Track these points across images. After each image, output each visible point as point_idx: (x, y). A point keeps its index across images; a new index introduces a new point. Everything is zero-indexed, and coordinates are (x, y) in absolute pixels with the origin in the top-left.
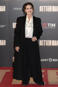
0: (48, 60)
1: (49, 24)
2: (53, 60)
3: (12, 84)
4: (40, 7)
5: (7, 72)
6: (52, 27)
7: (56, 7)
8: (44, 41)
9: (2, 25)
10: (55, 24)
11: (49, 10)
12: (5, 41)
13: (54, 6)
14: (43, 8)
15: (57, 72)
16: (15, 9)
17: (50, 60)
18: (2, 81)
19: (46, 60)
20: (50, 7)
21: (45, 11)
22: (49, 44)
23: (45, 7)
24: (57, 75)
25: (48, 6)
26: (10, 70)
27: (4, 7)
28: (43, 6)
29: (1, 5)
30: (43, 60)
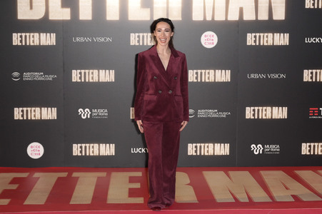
3: (71, 203)
4: (132, 35)
5: (59, 179)
9: (49, 75)
11: (150, 42)
12: (55, 110)
14: (139, 37)
16: (78, 39)
18: (48, 197)
19: (146, 150)
21: (141, 44)
23: (141, 35)
25: (149, 34)
26: (67, 173)
27: (54, 36)
28: (137, 34)
29: (46, 31)
30: (138, 150)
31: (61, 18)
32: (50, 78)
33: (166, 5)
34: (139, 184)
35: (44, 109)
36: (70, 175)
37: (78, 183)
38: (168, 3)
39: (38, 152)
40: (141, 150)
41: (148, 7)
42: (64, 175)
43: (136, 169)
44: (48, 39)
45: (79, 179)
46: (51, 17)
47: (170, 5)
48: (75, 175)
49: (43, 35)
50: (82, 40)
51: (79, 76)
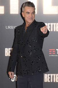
21: (52, 31)
25: (57, 24)
50: (12, 27)
51: (10, 52)
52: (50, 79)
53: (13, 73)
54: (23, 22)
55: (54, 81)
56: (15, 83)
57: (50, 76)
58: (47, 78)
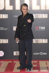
0: (40, 54)
1: (40, 27)
2: (43, 54)
3: (13, 71)
5: (9, 63)
6: (42, 29)
7: (45, 14)
8: (37, 40)
10: (44, 27)
11: (40, 17)
12: (7, 40)
13: (43, 14)
15: (46, 63)
16: (15, 16)
17: (41, 54)
19: (38, 54)
20: (41, 15)
21: (37, 18)
22: (40, 42)
23: (37, 14)
24: (47, 65)
25: (39, 14)
26: (12, 61)
27: (7, 15)
28: (35, 14)
29: (4, 14)
30: (36, 54)
31: (10, 9)
32: (6, 29)
33: (45, 5)
34: (36, 65)
35: (4, 40)
36: (13, 62)
37: (16, 65)
38: (46, 4)
39: (2, 54)
40: (37, 54)
41: (39, 5)
42: (11, 62)
43: (35, 60)
44: (5, 16)
45: (16, 63)
46: (6, 9)
47: (46, 5)
48: (14, 62)
49: (3, 15)
50: (17, 16)
51: (16, 28)
52: (36, 42)
53: (18, 39)
54: (22, 14)
55: (38, 43)
56: (18, 44)
57: (36, 40)
58: (34, 41)
